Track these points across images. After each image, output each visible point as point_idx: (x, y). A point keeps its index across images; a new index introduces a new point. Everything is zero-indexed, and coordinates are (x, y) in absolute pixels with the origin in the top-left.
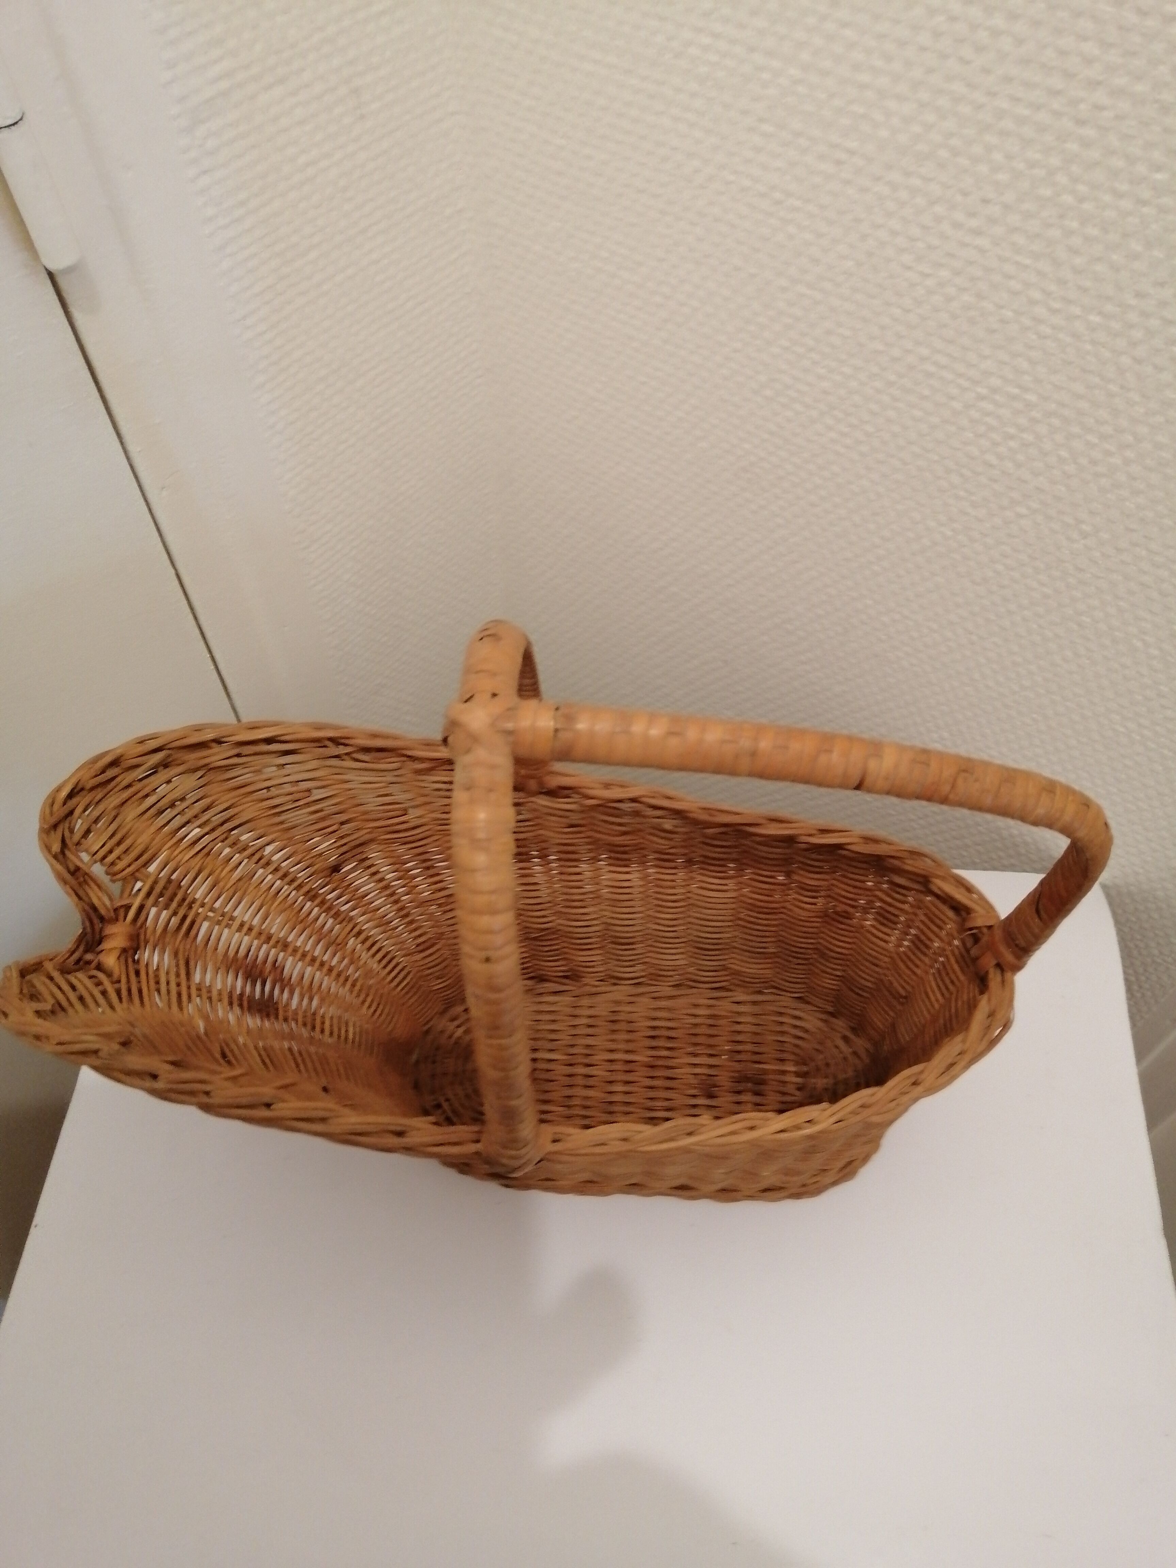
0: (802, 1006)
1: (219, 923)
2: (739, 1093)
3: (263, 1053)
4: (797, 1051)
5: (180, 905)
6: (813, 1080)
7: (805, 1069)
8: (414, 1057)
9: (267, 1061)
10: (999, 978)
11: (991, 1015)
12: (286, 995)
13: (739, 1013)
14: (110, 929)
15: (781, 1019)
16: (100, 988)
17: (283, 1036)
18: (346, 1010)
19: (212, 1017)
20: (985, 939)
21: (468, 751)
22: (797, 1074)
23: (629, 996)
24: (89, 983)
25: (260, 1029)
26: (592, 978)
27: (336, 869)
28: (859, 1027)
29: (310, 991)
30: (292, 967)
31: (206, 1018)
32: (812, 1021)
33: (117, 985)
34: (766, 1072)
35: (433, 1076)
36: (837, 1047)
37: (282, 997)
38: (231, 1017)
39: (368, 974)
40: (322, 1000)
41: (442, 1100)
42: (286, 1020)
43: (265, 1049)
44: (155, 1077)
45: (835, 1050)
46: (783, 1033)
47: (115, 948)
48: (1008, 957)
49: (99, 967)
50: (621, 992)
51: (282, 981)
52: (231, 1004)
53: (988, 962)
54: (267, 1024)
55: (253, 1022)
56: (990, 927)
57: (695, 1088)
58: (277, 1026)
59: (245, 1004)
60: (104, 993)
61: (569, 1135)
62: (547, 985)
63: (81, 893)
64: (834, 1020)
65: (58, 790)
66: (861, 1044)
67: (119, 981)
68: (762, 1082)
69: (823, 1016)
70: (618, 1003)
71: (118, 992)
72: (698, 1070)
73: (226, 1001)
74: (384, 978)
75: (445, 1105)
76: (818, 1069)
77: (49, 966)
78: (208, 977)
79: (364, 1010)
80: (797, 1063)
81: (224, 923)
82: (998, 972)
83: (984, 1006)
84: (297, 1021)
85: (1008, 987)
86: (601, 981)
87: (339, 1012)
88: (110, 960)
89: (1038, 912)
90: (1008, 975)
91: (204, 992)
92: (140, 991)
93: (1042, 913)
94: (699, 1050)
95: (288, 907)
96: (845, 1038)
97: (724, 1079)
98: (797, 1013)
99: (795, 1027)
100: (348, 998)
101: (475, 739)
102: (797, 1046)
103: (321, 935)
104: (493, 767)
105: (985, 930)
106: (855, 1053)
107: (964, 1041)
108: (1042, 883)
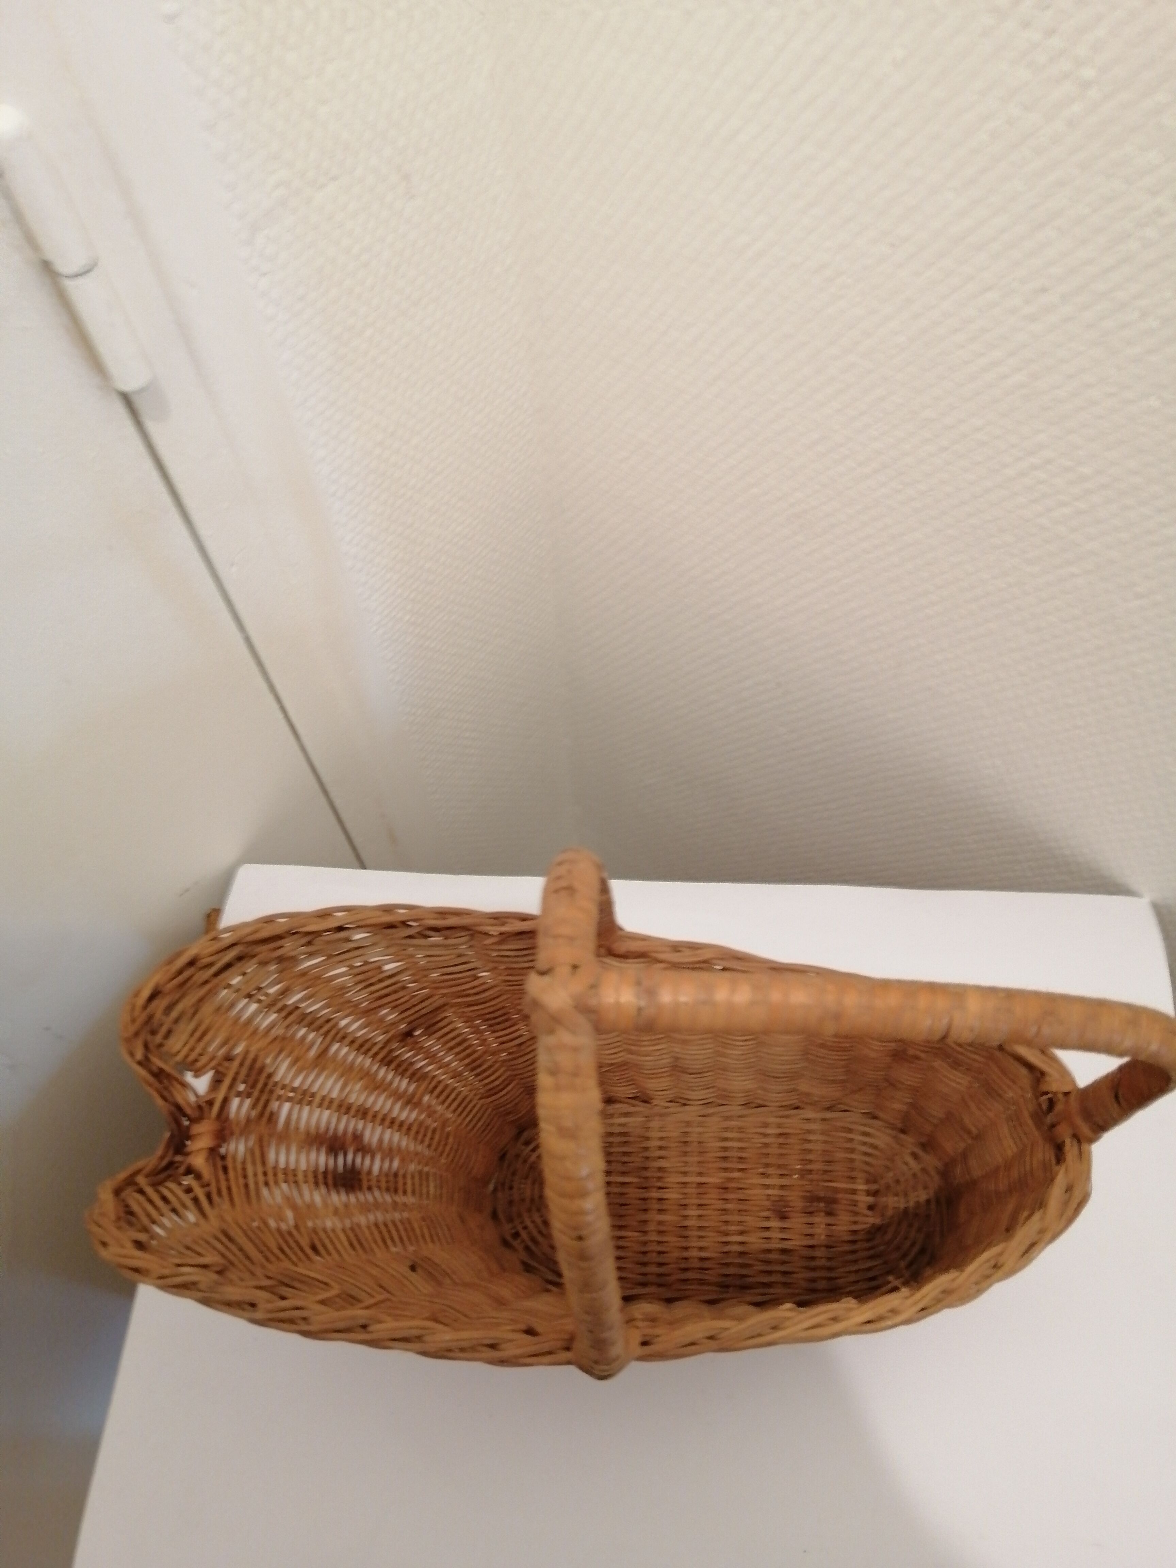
0: (872, 1121)
1: (300, 1102)
2: (811, 1213)
3: (351, 1235)
4: (867, 1168)
5: (262, 1091)
6: (884, 1199)
7: (874, 1187)
8: (491, 1187)
9: (355, 1243)
10: (1076, 1148)
11: (1069, 1189)
12: (367, 1161)
13: (809, 1132)
14: (197, 1129)
15: (850, 1136)
16: (191, 1195)
17: (366, 1208)
18: (427, 1165)
19: (299, 1201)
20: (1059, 1107)
21: (551, 1032)
22: (869, 1193)
23: (700, 1116)
24: (179, 1192)
25: (346, 1206)
26: (661, 1099)
27: (409, 1034)
28: (928, 1145)
29: (390, 1153)
30: (372, 1134)
31: (294, 1207)
32: (883, 1139)
33: (207, 1189)
34: (836, 1190)
35: (511, 1203)
36: (906, 1164)
37: (363, 1163)
38: (318, 1199)
39: (445, 1124)
40: (403, 1160)
41: (520, 1228)
42: (370, 1188)
43: (352, 1229)
44: (253, 1305)
45: (905, 1168)
46: (852, 1150)
47: (202, 1149)
48: (1085, 1129)
49: (189, 1171)
50: (691, 1113)
51: (363, 1149)
52: (316, 1184)
53: (1064, 1132)
54: (352, 1198)
55: (338, 1199)
56: (1066, 1094)
57: (768, 1210)
58: (361, 1197)
59: (330, 1181)
60: (196, 1200)
61: (658, 1336)
62: (617, 1106)
63: (166, 1093)
64: (902, 1136)
65: (137, 994)
66: (931, 1161)
67: (208, 1185)
68: (834, 1201)
69: (894, 1133)
70: (688, 1124)
71: (209, 1196)
72: (770, 1192)
73: (311, 1179)
74: (461, 1124)
75: (524, 1234)
76: (888, 1187)
77: (141, 1180)
78: (293, 1158)
79: (443, 1161)
80: (867, 1182)
81: (305, 1102)
82: (1075, 1143)
83: (1061, 1181)
84: (379, 1188)
85: (1084, 1158)
86: (670, 1101)
87: (420, 1167)
88: (199, 1161)
89: (1116, 1097)
90: (1085, 1146)
91: (291, 1178)
92: (229, 1189)
93: (1121, 1100)
94: (770, 1171)
95: (365, 1074)
96: (915, 1156)
97: (796, 1200)
98: (867, 1129)
99: (865, 1144)
100: (427, 1152)
101: (556, 1021)
102: (867, 1163)
103: (397, 1095)
104: (576, 1050)
105: (1060, 1096)
106: (923, 1170)
107: (1042, 1219)
108: (1121, 1069)
